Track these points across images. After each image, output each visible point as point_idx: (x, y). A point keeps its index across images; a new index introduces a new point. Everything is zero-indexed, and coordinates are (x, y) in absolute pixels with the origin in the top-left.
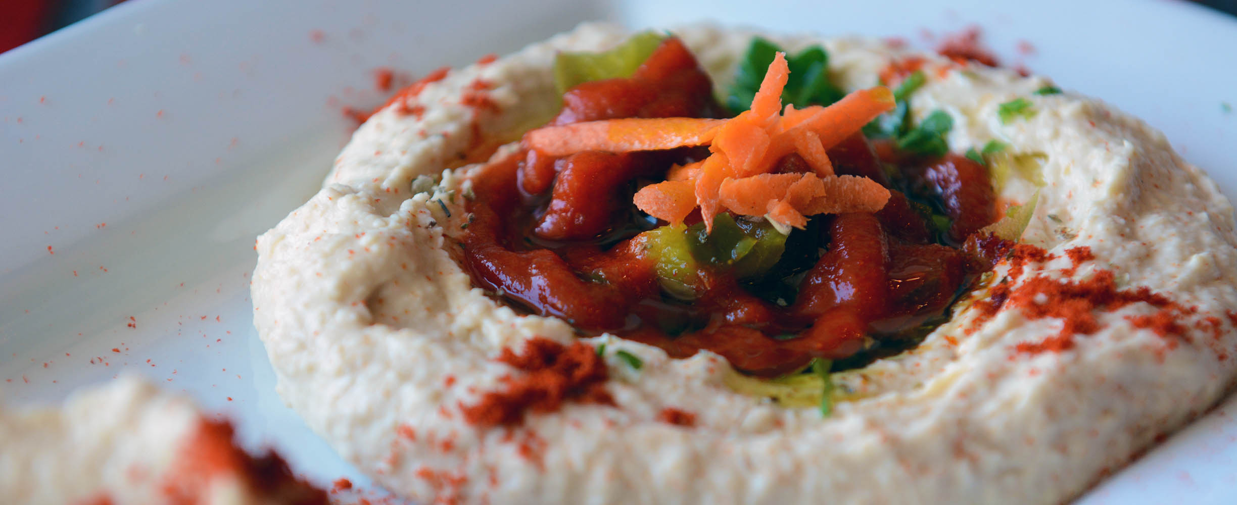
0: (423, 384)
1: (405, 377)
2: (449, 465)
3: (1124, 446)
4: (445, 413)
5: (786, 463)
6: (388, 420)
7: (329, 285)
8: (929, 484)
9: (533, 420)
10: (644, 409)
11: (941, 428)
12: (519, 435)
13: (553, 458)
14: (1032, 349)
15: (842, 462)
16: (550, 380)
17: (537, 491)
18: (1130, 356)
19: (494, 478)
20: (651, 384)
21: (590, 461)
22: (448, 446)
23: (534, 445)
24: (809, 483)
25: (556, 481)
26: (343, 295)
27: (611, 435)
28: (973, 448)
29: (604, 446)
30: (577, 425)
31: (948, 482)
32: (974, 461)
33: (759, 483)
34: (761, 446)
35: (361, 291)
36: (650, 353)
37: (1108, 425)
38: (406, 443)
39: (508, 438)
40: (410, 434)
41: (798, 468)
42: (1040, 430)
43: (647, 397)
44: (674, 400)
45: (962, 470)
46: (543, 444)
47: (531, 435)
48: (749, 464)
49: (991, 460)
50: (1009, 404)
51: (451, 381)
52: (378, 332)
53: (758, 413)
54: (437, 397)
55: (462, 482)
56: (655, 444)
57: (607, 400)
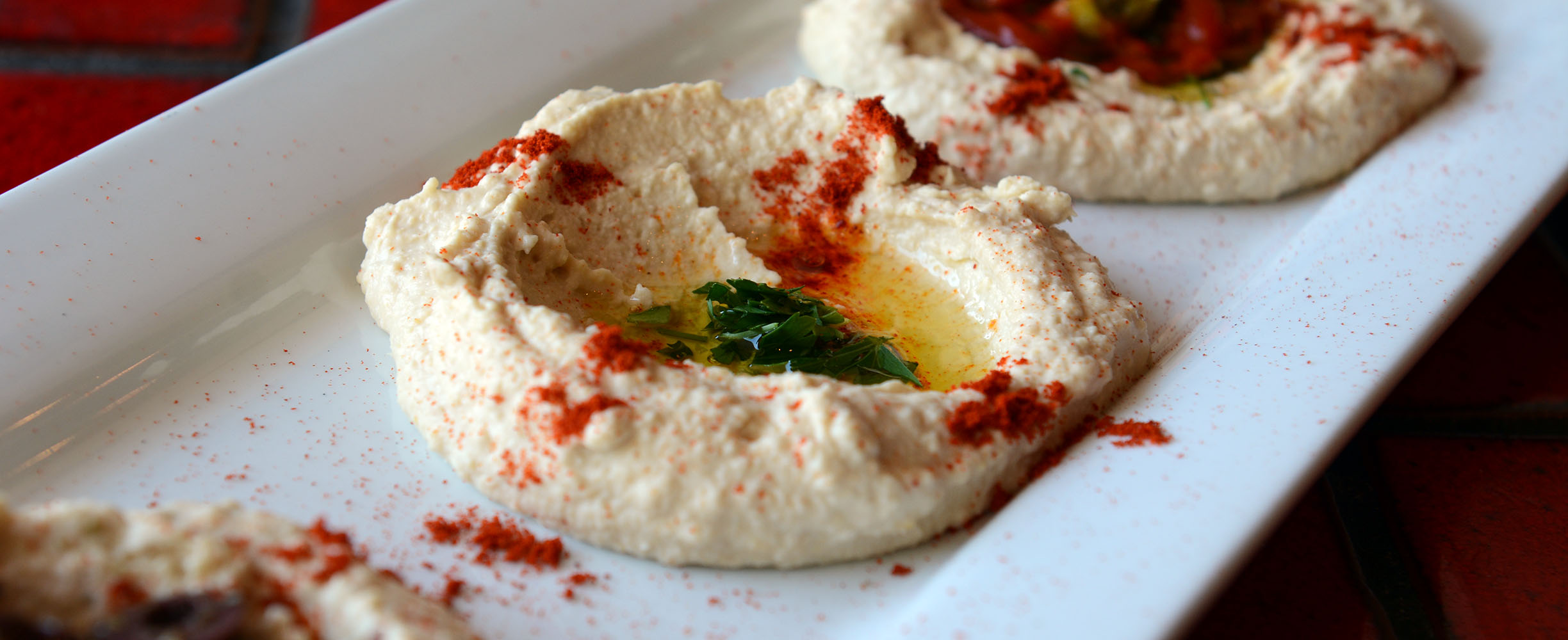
0: (957, 89)
1: (942, 87)
2: (978, 142)
3: (1395, 124)
4: (974, 108)
5: (1197, 133)
6: (934, 114)
7: (879, 32)
8: (1287, 145)
9: (1033, 111)
10: (1097, 104)
11: (1292, 110)
12: (1025, 120)
13: (1049, 134)
14: (1335, 63)
15: (1233, 132)
16: (1039, 86)
17: (1039, 155)
18: (1399, 66)
19: (1008, 147)
20: (1098, 89)
21: (1074, 134)
22: (977, 129)
23: (1036, 126)
24: (1213, 146)
25: (1052, 148)
26: (889, 38)
27: (1085, 119)
28: (1311, 122)
29: (1080, 126)
30: (1062, 112)
31: (1297, 144)
32: (1313, 132)
33: (1182, 146)
34: (1180, 124)
35: (899, 35)
36: (1091, 71)
37: (1388, 110)
38: (948, 129)
39: (1018, 121)
40: (952, 123)
41: (1205, 137)
42: (1349, 111)
43: (1098, 97)
44: (1113, 98)
45: (1306, 136)
46: (1042, 125)
47: (1033, 119)
48: (1174, 135)
49: (1322, 130)
50: (1330, 96)
51: (973, 89)
52: (917, 61)
53: (1167, 106)
54: (966, 99)
55: (986, 153)
56: (1113, 124)
57: (1072, 98)
